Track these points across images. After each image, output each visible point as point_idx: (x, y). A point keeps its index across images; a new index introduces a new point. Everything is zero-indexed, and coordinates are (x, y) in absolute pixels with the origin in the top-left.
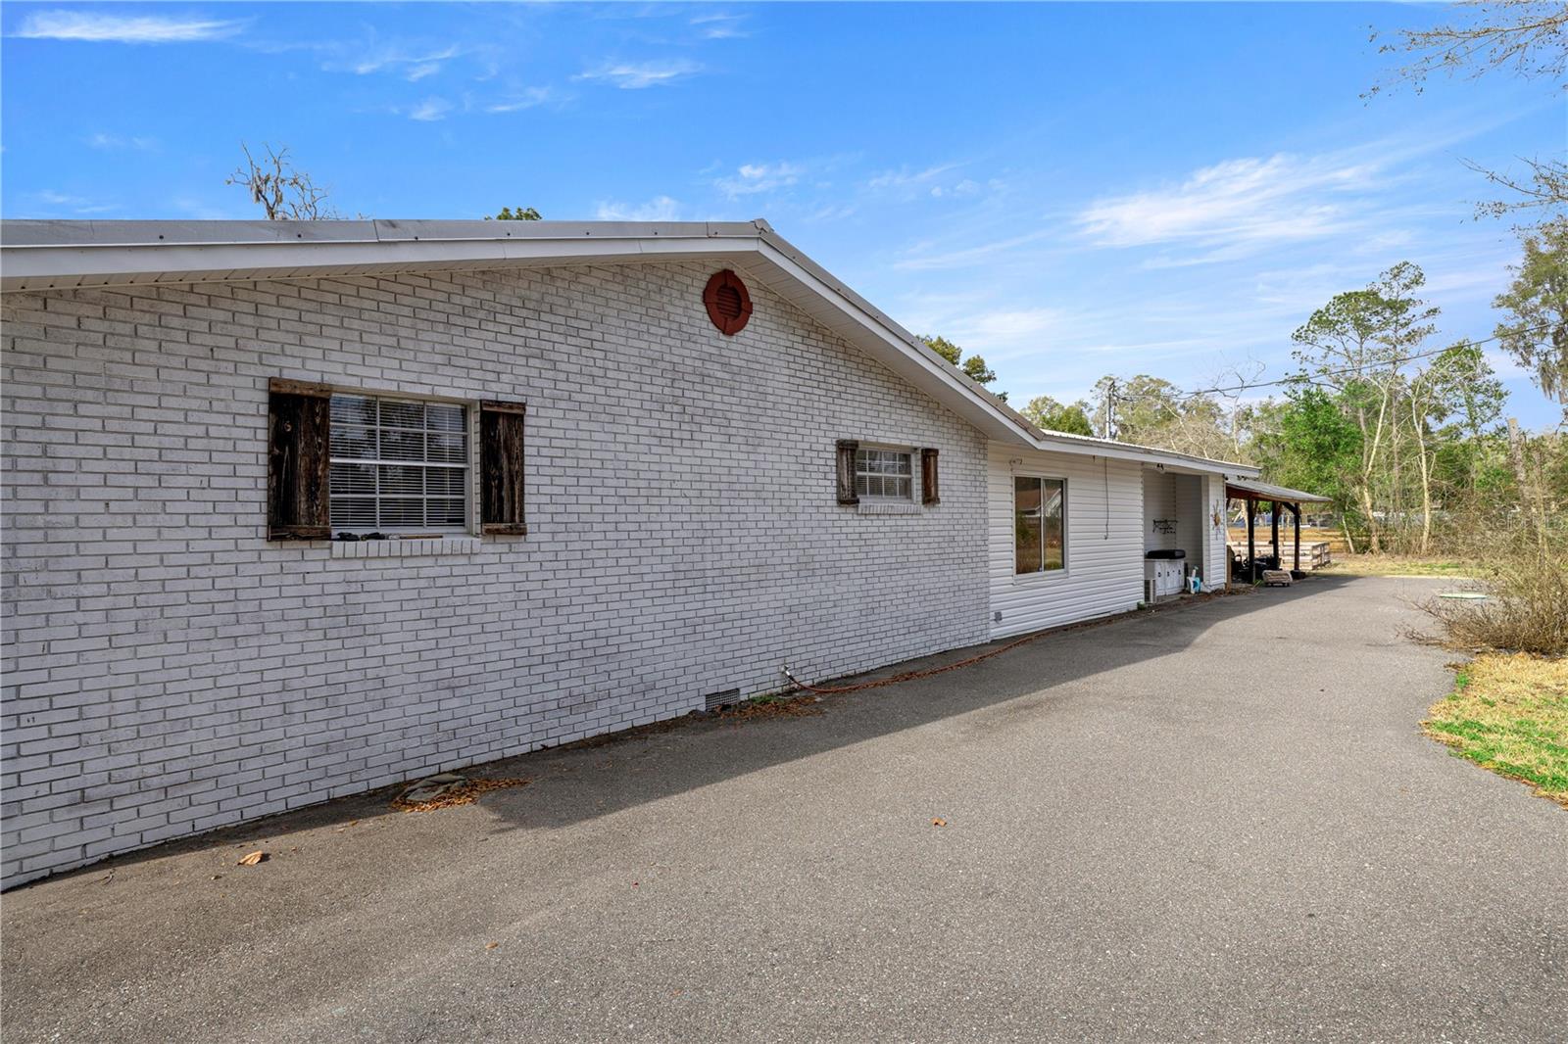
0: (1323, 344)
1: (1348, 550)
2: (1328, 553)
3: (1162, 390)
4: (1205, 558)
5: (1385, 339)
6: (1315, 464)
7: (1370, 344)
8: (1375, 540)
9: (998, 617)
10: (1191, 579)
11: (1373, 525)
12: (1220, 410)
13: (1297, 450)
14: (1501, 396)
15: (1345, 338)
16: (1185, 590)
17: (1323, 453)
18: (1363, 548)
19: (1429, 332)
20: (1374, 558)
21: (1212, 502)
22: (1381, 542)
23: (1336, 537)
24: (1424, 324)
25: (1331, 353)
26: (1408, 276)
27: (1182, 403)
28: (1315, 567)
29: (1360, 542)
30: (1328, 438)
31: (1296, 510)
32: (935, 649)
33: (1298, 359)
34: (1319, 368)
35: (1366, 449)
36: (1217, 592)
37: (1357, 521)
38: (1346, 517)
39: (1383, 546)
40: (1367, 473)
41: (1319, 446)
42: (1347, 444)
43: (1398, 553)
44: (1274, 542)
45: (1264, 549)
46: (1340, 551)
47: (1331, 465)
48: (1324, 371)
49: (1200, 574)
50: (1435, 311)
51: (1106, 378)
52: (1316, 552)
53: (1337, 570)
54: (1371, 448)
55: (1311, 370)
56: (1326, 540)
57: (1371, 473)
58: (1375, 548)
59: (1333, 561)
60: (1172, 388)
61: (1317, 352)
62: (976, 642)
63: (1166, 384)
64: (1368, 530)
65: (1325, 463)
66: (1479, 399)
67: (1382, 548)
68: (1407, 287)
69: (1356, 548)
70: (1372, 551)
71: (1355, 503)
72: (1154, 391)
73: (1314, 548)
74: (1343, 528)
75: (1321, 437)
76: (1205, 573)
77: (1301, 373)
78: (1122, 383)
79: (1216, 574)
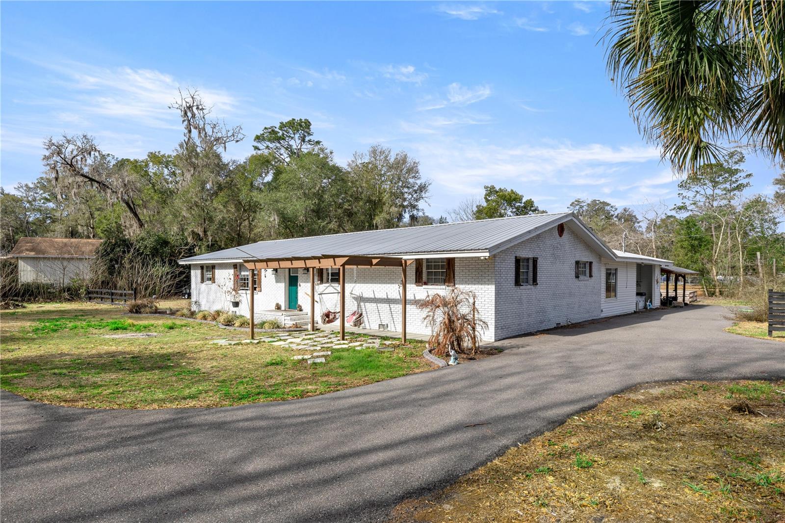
0: (694, 190)
1: (705, 295)
2: (696, 296)
3: (606, 208)
4: (653, 296)
5: (725, 189)
6: (690, 254)
7: (717, 191)
8: (717, 290)
9: (602, 311)
10: (648, 304)
11: (717, 284)
12: (637, 219)
13: (682, 247)
14: (776, 224)
15: (705, 187)
16: (645, 307)
17: (694, 249)
18: (712, 294)
19: (747, 186)
20: (717, 299)
21: (656, 275)
22: (720, 291)
23: (699, 289)
24: (744, 181)
25: (698, 194)
26: (736, 157)
27: (616, 215)
28: (690, 302)
29: (710, 291)
30: (697, 242)
31: (684, 277)
32: (591, 318)
33: (681, 197)
34: (692, 202)
35: (714, 248)
36: (657, 309)
37: (709, 281)
38: (704, 279)
39: (721, 293)
40: (715, 259)
41: (692, 246)
42: (705, 245)
43: (728, 296)
44: (676, 290)
45: (672, 294)
46: (701, 295)
47: (698, 255)
48: (694, 204)
49: (651, 302)
50: (750, 175)
51: (576, 201)
52: (691, 296)
53: (700, 303)
54: (716, 248)
55: (688, 203)
56: (694, 290)
57: (716, 259)
58: (717, 294)
59: (698, 300)
60: (612, 207)
61: (690, 194)
62: (598, 318)
63: (608, 205)
64: (715, 286)
65: (695, 254)
66: (766, 225)
67: (721, 294)
68: (736, 163)
69: (708, 294)
70: (716, 296)
71: (708, 273)
72: (601, 208)
73: (690, 293)
74: (702, 285)
75: (693, 242)
76: (653, 301)
77: (683, 205)
78: (585, 204)
79: (657, 303)
